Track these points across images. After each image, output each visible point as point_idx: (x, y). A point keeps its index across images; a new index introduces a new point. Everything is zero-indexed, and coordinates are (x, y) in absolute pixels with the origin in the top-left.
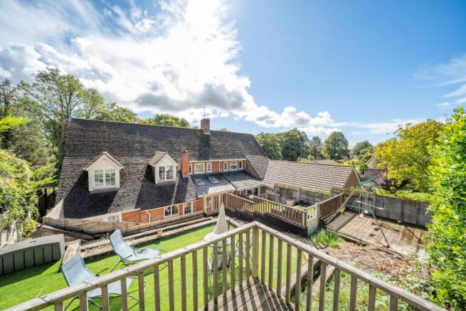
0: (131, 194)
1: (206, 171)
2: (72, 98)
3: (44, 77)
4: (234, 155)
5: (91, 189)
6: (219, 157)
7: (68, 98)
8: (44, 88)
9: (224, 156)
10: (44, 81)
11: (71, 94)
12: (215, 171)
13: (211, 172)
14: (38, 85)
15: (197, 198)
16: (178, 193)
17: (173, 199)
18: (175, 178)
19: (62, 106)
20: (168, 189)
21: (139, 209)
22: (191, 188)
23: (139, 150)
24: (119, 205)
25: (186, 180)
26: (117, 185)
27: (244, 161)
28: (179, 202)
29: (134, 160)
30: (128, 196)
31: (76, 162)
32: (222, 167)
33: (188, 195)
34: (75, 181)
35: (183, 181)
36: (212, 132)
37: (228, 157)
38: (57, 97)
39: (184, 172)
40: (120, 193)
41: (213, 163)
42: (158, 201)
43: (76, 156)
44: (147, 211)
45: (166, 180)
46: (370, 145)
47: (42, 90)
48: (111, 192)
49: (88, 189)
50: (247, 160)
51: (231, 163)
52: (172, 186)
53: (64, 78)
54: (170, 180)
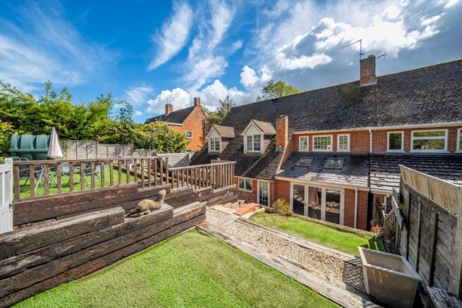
1: (335, 148)
5: (209, 152)
6: (368, 123)
9: (386, 120)
13: (347, 150)
17: (246, 172)
18: (262, 151)
20: (250, 161)
26: (221, 150)
32: (380, 144)
39: (278, 144)
41: (354, 134)
45: (253, 150)
51: (412, 134)
52: (256, 158)
54: (257, 151)
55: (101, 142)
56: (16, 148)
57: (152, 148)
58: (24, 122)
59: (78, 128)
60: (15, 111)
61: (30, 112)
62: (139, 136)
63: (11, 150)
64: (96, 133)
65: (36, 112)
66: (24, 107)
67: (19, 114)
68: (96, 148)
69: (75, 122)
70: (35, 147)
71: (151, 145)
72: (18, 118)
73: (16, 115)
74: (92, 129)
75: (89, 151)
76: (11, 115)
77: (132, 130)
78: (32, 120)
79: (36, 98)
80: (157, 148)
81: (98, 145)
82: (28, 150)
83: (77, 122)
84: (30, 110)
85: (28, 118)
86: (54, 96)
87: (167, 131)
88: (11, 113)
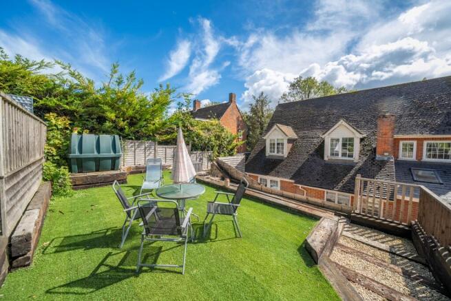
0: (293, 165)
5: (267, 155)
17: (341, 184)
18: (356, 157)
20: (339, 170)
21: (293, 181)
24: (278, 172)
26: (285, 154)
30: (290, 166)
42: (318, 180)
44: (300, 186)
48: (279, 160)
49: (265, 154)
52: (349, 167)
54: (347, 158)
55: (160, 143)
56: (77, 154)
57: (208, 150)
58: (81, 116)
59: (138, 126)
60: (72, 102)
61: (88, 104)
62: (198, 136)
63: (71, 155)
64: (156, 131)
65: (96, 103)
66: (82, 97)
67: (77, 106)
68: (155, 149)
69: (136, 118)
70: (99, 151)
71: (208, 147)
72: (74, 111)
73: (73, 108)
74: (152, 127)
75: (147, 153)
76: (67, 107)
77: (191, 129)
78: (90, 115)
79: (98, 85)
80: (212, 150)
81: (157, 146)
82: (91, 155)
83: (139, 117)
84: (88, 100)
85: (85, 112)
86: (119, 83)
87: (223, 130)
88: (67, 104)
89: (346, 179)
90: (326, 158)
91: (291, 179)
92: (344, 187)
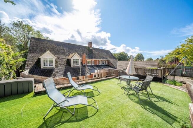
0: (61, 71)
1: (92, 64)
2: (29, 34)
3: (16, 25)
4: (103, 58)
5: (42, 67)
6: (97, 58)
7: (27, 35)
8: (16, 30)
9: (99, 58)
10: (16, 27)
11: (29, 33)
12: (96, 64)
13: (94, 64)
14: (13, 28)
15: (91, 74)
16: (82, 71)
17: (80, 74)
18: (80, 65)
19: (25, 38)
20: (77, 70)
21: (65, 77)
22: (87, 70)
23: (63, 53)
24: (55, 75)
25: (85, 66)
26: (54, 66)
27: (107, 61)
28: (83, 75)
29: (61, 56)
30: (60, 71)
31: (34, 55)
32: (98, 63)
33: (86, 73)
34: (34, 63)
35: (84, 66)
36: (93, 48)
37: (101, 58)
38: (22, 34)
39: (83, 63)
40: (56, 70)
41: (95, 60)
42: (73, 74)
43: (34, 53)
45: (76, 65)
46: (152, 60)
47: (15, 31)
48: (52, 69)
49: (40, 67)
50: (109, 60)
51: (102, 61)
52: (79, 68)
53: (25, 26)
54: (78, 66)
89: (80, 72)
90: (72, 66)
91: (64, 77)
92: (81, 74)
